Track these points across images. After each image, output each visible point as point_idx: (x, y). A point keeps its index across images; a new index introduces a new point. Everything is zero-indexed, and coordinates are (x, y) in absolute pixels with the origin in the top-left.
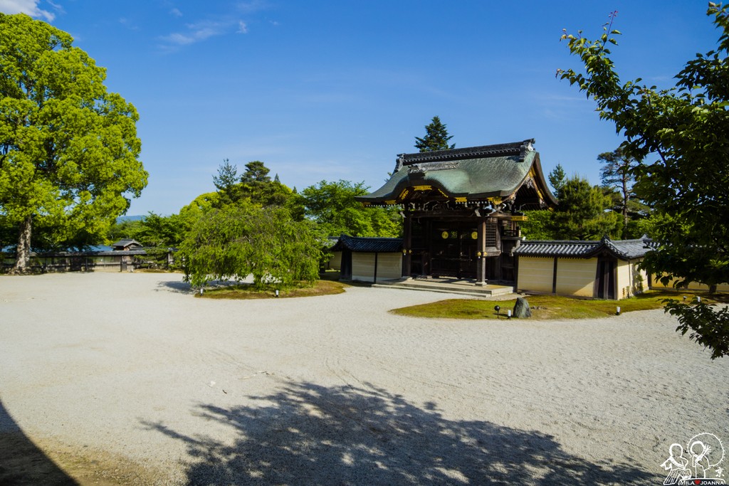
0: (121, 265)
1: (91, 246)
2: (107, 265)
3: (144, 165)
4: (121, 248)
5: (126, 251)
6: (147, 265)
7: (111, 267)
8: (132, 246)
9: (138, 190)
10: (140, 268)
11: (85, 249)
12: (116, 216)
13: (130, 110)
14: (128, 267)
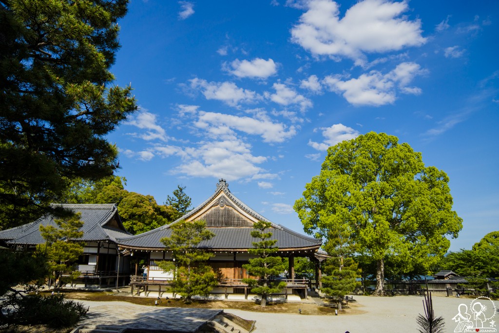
0: (447, 291)
1: (421, 276)
2: (435, 291)
3: (457, 213)
4: (443, 277)
5: (446, 280)
6: (467, 292)
7: (438, 293)
8: (451, 276)
9: (455, 233)
10: (463, 294)
11: (416, 278)
12: (443, 253)
13: (443, 175)
14: (453, 292)
